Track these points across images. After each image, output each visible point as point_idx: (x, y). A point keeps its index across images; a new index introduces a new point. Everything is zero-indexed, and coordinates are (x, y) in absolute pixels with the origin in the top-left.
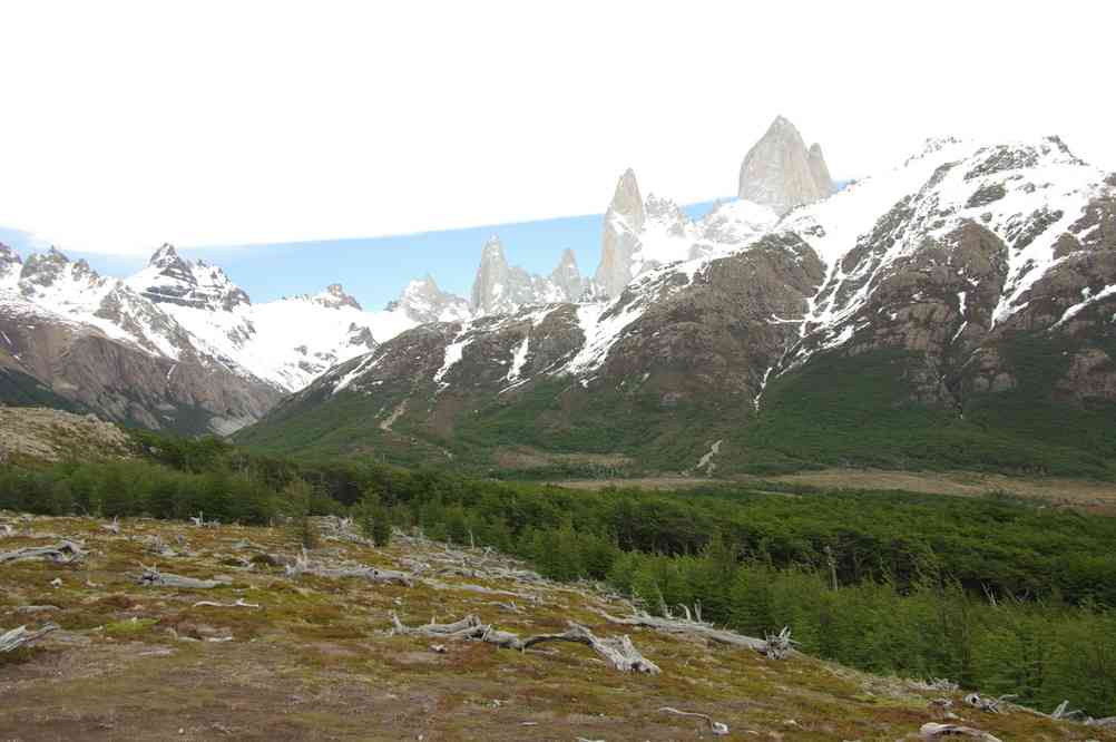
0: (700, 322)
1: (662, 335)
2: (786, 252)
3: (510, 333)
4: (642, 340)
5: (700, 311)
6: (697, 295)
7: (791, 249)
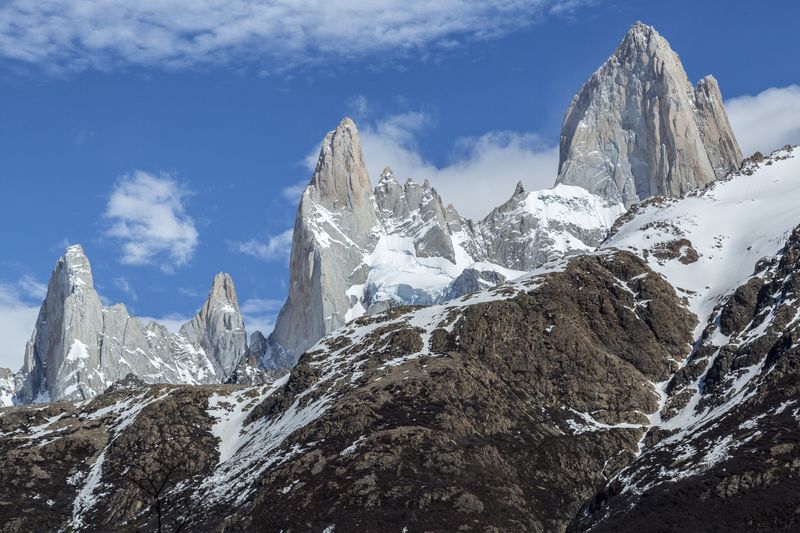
0: (438, 427)
1: (361, 451)
2: (615, 292)
3: (69, 444)
4: (323, 460)
5: (440, 406)
6: (434, 374)
7: (624, 285)
